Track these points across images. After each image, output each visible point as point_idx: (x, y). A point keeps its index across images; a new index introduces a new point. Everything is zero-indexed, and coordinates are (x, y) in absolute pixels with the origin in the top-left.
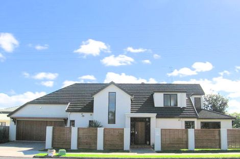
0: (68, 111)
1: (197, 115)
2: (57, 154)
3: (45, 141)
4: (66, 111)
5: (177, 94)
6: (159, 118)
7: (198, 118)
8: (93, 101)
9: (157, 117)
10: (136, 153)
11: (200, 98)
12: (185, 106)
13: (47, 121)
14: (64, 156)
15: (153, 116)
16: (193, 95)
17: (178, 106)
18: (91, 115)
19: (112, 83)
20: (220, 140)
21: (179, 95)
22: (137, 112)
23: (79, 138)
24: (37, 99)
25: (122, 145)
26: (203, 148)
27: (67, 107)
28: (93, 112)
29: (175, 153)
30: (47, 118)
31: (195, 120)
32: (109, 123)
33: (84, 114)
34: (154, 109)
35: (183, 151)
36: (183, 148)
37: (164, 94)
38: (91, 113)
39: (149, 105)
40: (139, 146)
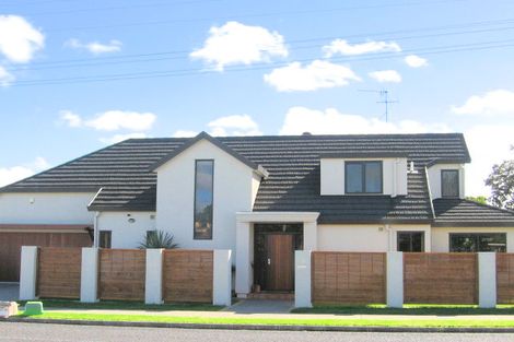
0: (92, 208)
1: (430, 215)
2: (22, 312)
3: (19, 280)
4: (90, 209)
5: (381, 162)
6: (324, 223)
7: (434, 225)
8: (154, 188)
9: (320, 221)
10: (232, 313)
11: (457, 171)
12: (404, 191)
13: (48, 234)
14: (34, 317)
15: (309, 219)
16: (436, 162)
17: (385, 194)
18: (152, 217)
19: (203, 136)
20: (475, 281)
21: (387, 163)
22: (268, 210)
23: (99, 275)
24: (24, 181)
25: (209, 293)
26: (428, 301)
27: (91, 198)
28: (155, 210)
29: (336, 313)
30: (45, 226)
31: (426, 229)
32: (195, 238)
33: (135, 215)
34: (319, 201)
35: (372, 308)
36: (373, 302)
37: (346, 163)
38: (151, 213)
39: (306, 191)
40: (272, 296)
